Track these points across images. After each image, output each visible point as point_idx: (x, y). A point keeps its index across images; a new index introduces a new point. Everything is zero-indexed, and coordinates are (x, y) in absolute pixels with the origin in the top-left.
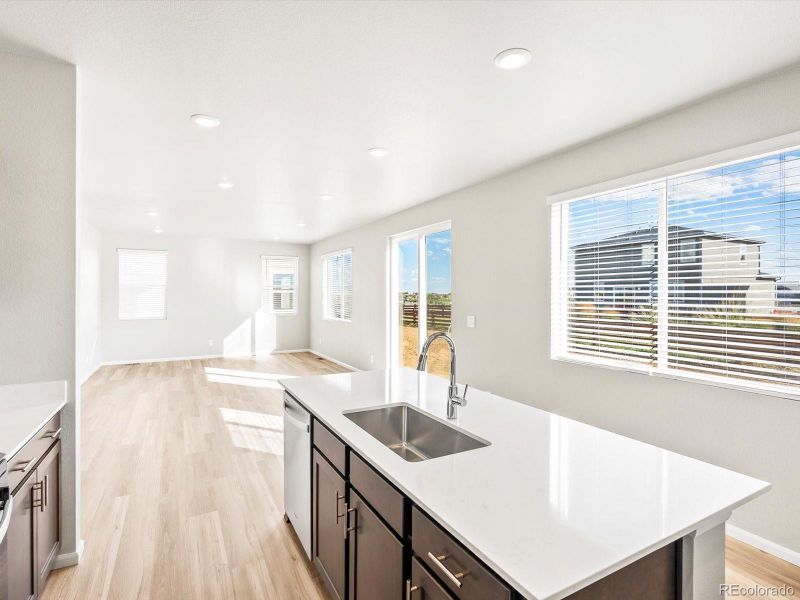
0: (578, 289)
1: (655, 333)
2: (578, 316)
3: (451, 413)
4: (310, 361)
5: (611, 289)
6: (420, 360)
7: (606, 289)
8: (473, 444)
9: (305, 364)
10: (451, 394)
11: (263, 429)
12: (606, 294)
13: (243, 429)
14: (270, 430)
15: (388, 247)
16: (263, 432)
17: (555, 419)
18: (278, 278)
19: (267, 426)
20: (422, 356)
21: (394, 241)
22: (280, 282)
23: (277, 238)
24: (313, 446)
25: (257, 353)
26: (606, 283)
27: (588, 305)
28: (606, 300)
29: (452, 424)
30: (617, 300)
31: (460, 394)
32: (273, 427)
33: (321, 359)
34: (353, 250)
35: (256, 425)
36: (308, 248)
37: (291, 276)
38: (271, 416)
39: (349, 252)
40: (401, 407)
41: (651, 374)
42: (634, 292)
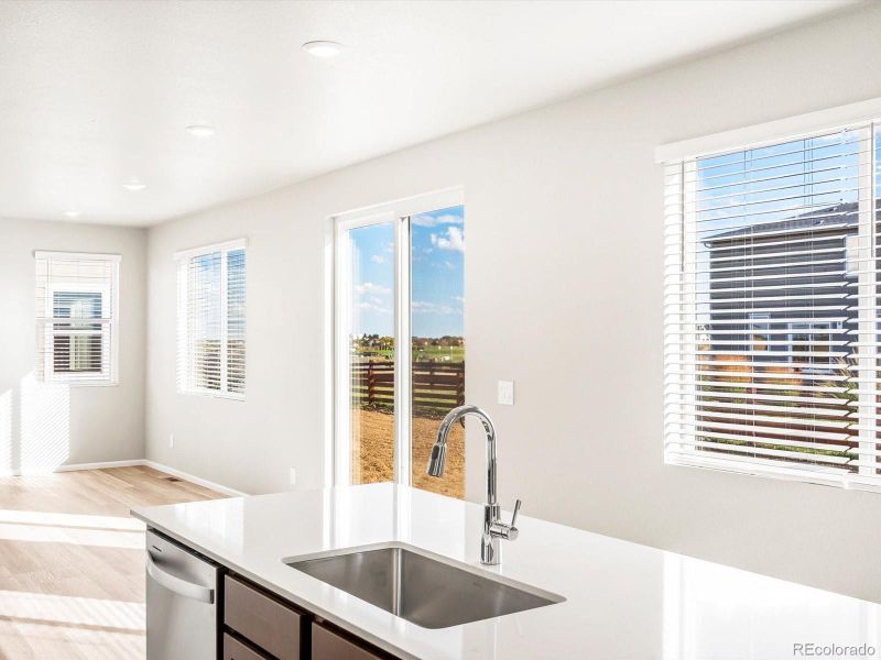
0: (715, 327)
1: (854, 410)
2: (716, 378)
3: (488, 554)
4: (148, 484)
5: (784, 326)
6: (435, 457)
7: (774, 326)
8: (523, 600)
9: (137, 490)
10: (488, 519)
11: (68, 625)
12: (774, 337)
13: (22, 628)
14: (85, 627)
15: (329, 238)
16: (69, 633)
17: (671, 561)
18: (63, 300)
19: (77, 621)
20: (437, 449)
21: (340, 225)
22: (67, 311)
23: (72, 215)
24: (222, 628)
25: (25, 470)
26: (773, 316)
27: (736, 357)
28: (774, 348)
29: (490, 572)
30: (795, 348)
31: (505, 517)
32: (90, 622)
33: (173, 480)
34: (248, 242)
35: (48, 617)
36: (141, 237)
37: (97, 298)
38: (80, 600)
39: (238, 246)
40: (390, 551)
41: (846, 487)
42: (830, 331)
